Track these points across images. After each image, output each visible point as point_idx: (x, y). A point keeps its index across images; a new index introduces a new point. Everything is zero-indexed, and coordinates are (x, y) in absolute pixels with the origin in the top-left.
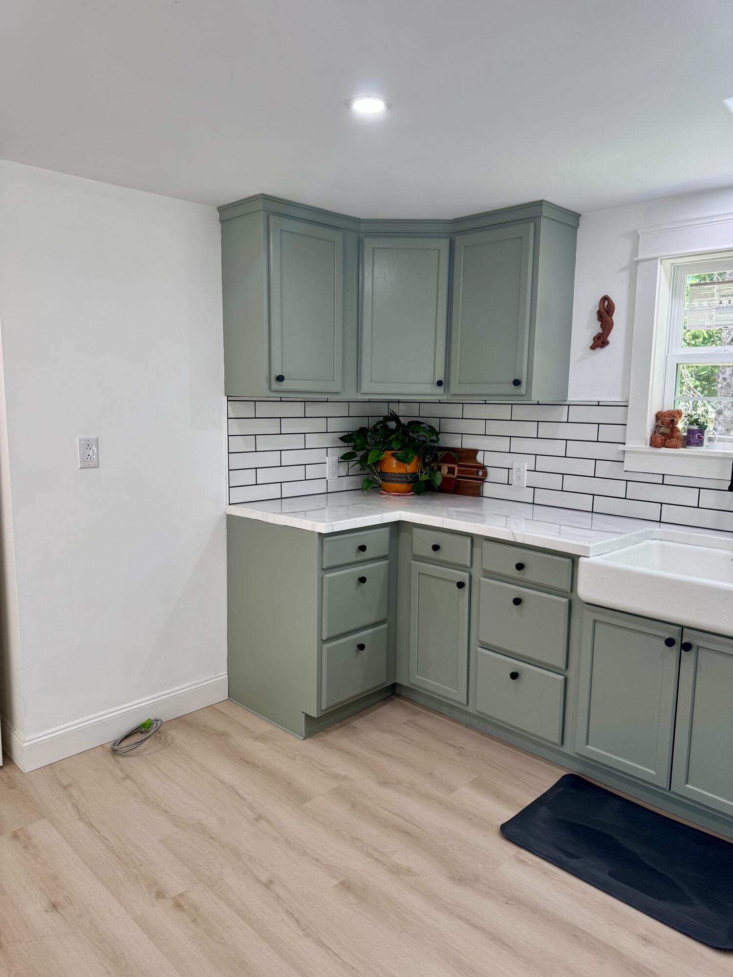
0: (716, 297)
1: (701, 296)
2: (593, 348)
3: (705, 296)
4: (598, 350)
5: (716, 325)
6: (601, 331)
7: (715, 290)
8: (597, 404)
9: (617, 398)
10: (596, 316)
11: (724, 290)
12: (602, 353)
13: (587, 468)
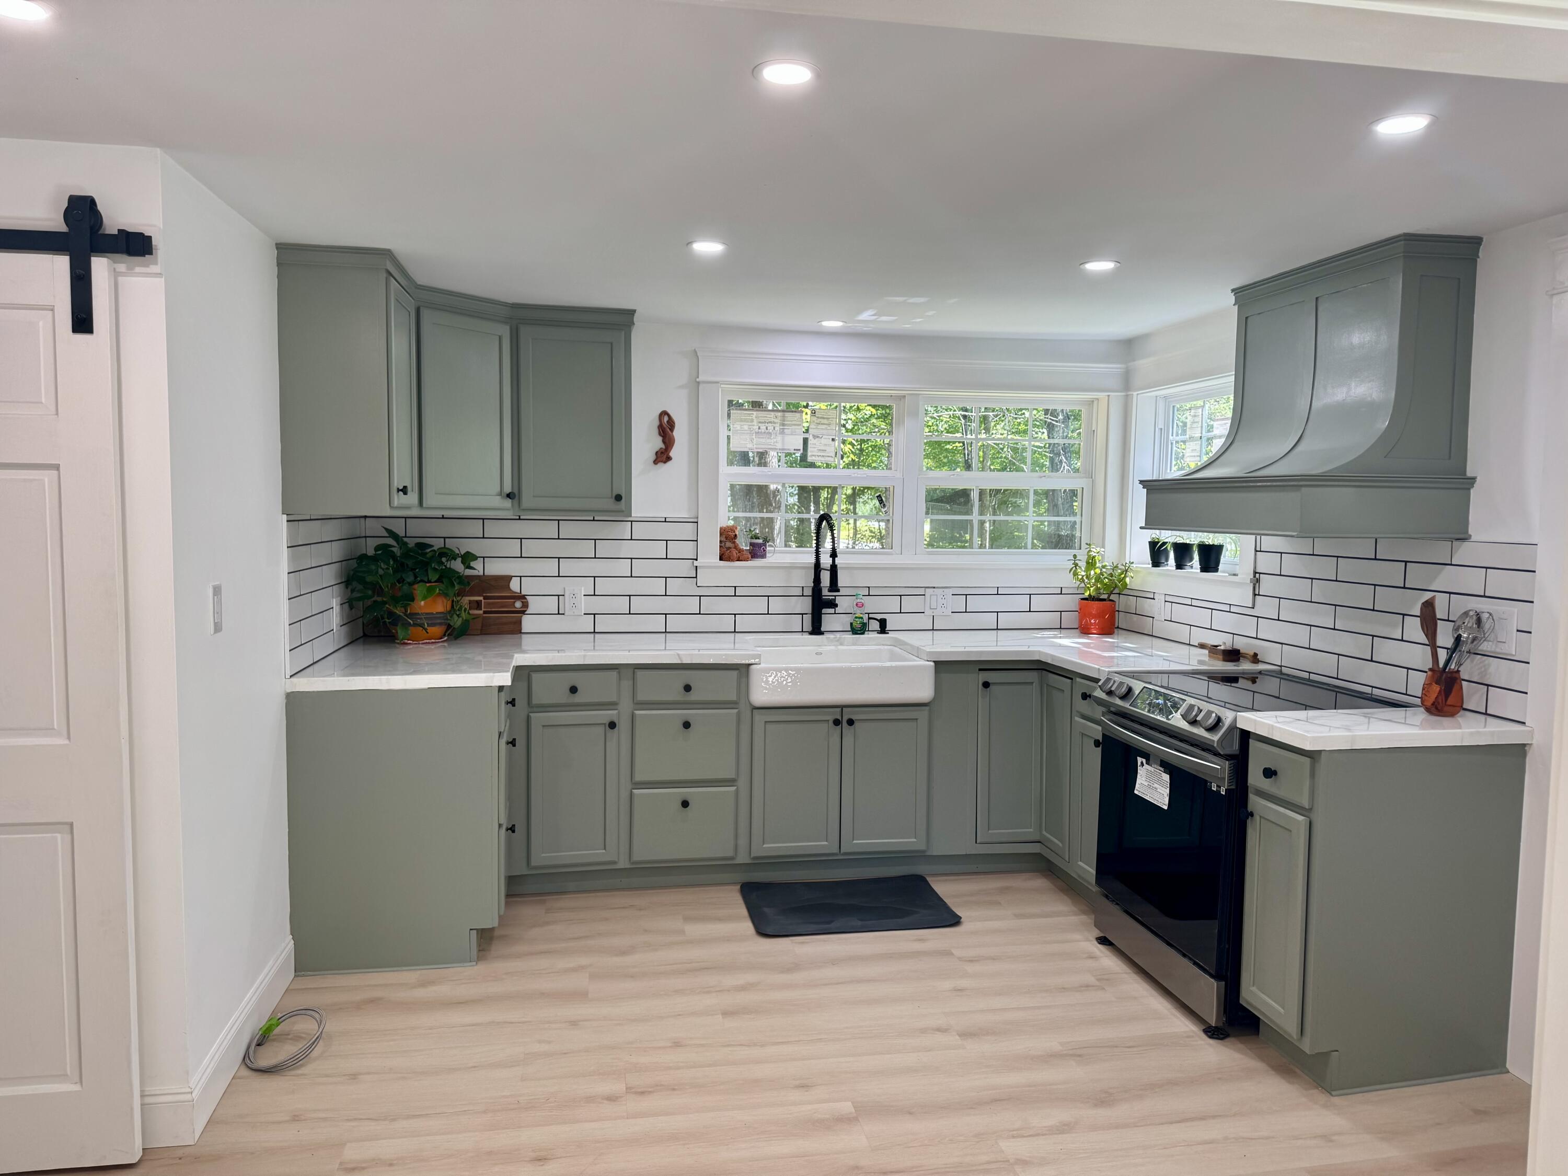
0: (755, 423)
1: (741, 421)
2: (655, 462)
3: (745, 420)
4: (660, 465)
5: (756, 448)
6: (663, 446)
7: (754, 417)
8: (664, 520)
9: (684, 514)
10: (656, 431)
11: (761, 417)
12: (663, 468)
13: (658, 586)
